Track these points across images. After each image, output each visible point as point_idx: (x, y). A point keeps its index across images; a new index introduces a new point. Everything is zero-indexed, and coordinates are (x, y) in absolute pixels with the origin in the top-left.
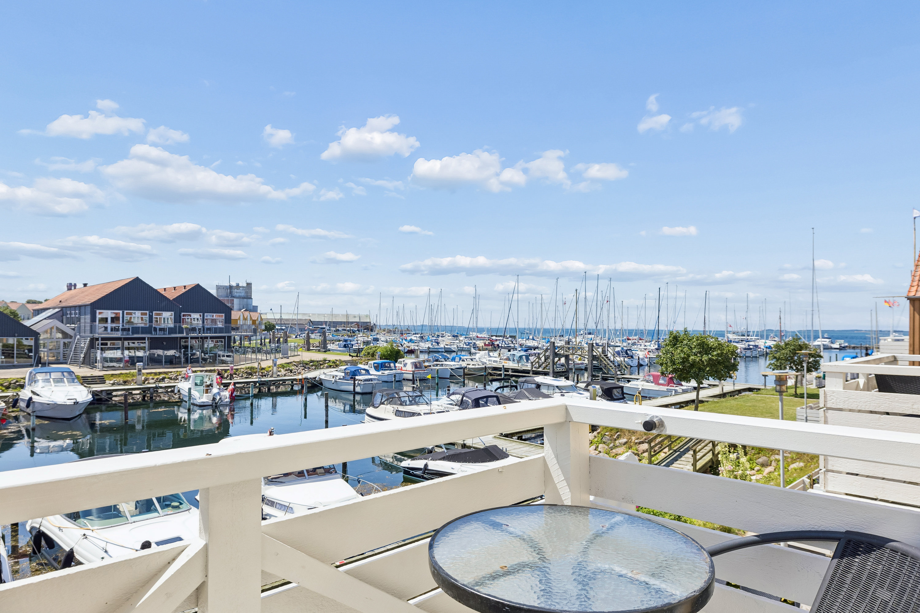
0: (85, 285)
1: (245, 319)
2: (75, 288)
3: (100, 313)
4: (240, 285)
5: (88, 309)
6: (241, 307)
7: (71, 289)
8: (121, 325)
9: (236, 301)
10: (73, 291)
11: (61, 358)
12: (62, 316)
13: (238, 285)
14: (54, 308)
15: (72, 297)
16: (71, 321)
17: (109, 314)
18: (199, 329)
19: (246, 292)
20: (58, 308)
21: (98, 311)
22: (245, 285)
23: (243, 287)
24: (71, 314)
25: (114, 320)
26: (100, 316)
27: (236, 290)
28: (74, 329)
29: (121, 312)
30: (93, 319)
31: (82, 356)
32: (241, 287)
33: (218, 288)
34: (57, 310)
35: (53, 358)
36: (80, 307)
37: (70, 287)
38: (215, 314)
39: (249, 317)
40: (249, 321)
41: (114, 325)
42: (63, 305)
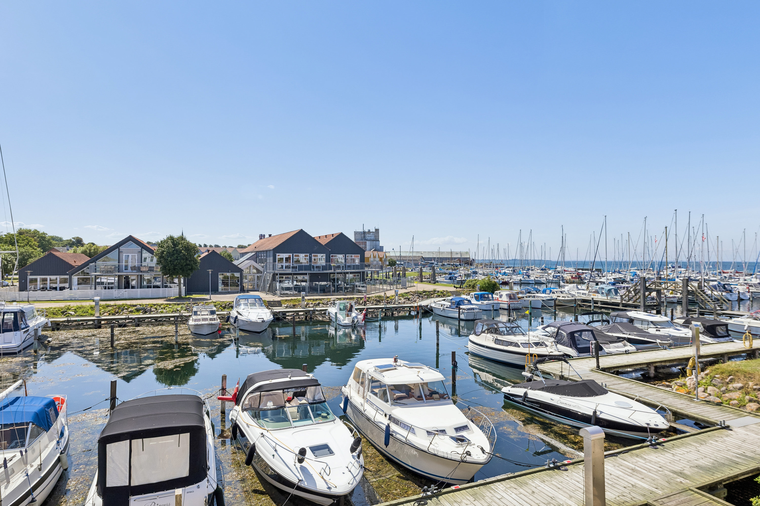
0: (270, 235)
1: (375, 257)
2: (264, 238)
3: (278, 255)
4: (371, 231)
5: (272, 253)
6: (372, 247)
7: (262, 239)
8: (291, 264)
9: (368, 243)
10: (263, 240)
11: (256, 287)
12: (256, 258)
13: (369, 231)
14: (252, 252)
15: (262, 244)
16: (261, 261)
17: (285, 256)
18: (343, 267)
19: (375, 236)
20: (254, 252)
21: (277, 254)
22: (374, 231)
23: (373, 232)
24: (261, 256)
25: (287, 259)
26: (279, 257)
27: (368, 235)
28: (263, 267)
29: (291, 254)
30: (274, 261)
31: (268, 285)
32: (371, 232)
33: (356, 233)
34: (253, 254)
35: (251, 287)
36: (266, 251)
37: (262, 237)
38: (353, 255)
39: (377, 256)
40: (377, 259)
41: (287, 264)
42: (257, 250)
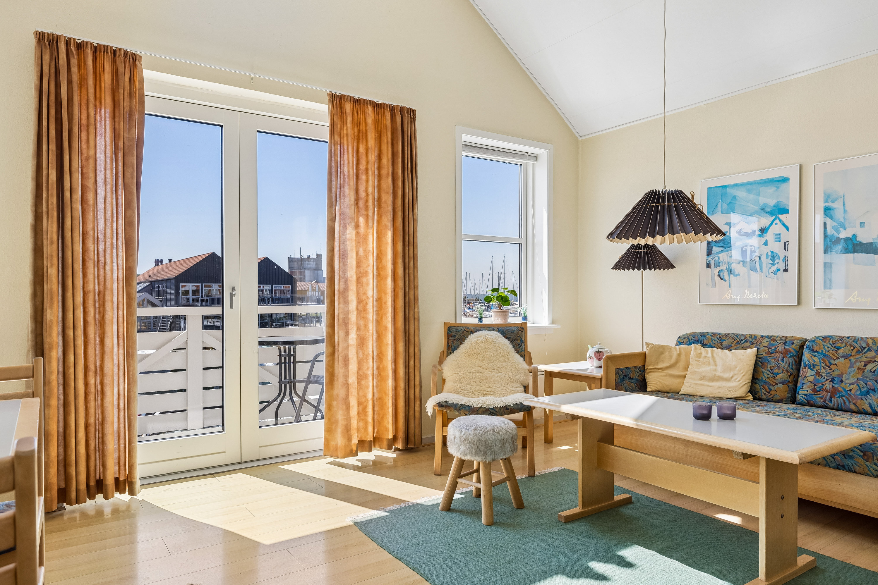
0: (170, 261)
1: (314, 290)
2: (162, 264)
3: (183, 286)
4: (311, 257)
5: (173, 282)
6: (312, 279)
7: (158, 265)
8: (200, 297)
9: (307, 273)
10: (160, 267)
11: (151, 327)
12: (152, 290)
13: (309, 257)
14: (145, 282)
15: (159, 272)
16: (159, 294)
17: (190, 287)
18: (268, 300)
19: (316, 264)
20: (148, 282)
21: (181, 284)
22: (315, 257)
23: (314, 259)
24: (159, 287)
25: (195, 292)
26: (183, 289)
27: (307, 262)
28: (161, 301)
29: (200, 285)
30: (177, 292)
31: (169, 325)
32: (311, 259)
33: (291, 260)
34: (147, 284)
35: (145, 328)
36: (166, 280)
37: (158, 262)
38: (282, 286)
39: (317, 288)
40: (317, 292)
41: (194, 297)
42: (153, 279)
